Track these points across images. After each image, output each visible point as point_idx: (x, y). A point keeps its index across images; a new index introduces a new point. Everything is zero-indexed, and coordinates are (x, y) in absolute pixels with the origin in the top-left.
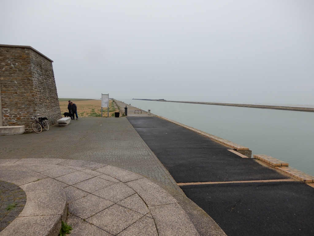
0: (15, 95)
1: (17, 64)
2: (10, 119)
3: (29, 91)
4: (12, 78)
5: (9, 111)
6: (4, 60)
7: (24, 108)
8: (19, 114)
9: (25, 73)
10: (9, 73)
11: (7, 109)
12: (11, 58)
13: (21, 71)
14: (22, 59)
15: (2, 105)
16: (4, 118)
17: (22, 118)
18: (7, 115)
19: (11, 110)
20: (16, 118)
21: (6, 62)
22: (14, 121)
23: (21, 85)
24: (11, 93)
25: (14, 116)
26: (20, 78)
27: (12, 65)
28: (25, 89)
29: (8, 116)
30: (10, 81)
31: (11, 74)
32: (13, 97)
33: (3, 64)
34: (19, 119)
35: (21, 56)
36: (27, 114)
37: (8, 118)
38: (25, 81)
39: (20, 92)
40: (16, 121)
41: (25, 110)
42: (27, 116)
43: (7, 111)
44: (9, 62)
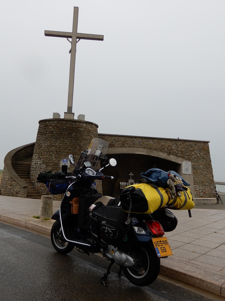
0: (201, 176)
1: (201, 153)
2: (199, 193)
3: (210, 173)
4: (199, 163)
5: (198, 187)
6: (193, 150)
7: (207, 185)
8: (204, 189)
9: (207, 160)
10: (197, 160)
11: (197, 186)
12: (198, 149)
13: (204, 158)
14: (205, 150)
15: (194, 182)
16: (196, 192)
17: (207, 192)
18: (197, 189)
19: (199, 186)
20: (203, 192)
21: (195, 152)
22: (202, 194)
23: (205, 169)
24: (199, 174)
25: (201, 191)
26: (204, 164)
27: (198, 155)
28: (207, 172)
29: (198, 191)
30: (198, 166)
31: (198, 160)
32: (200, 177)
33: (193, 153)
34: (204, 193)
35: (204, 148)
36: (209, 190)
37: (198, 192)
38: (207, 166)
39: (204, 174)
40: (203, 194)
41: (208, 187)
42: (210, 191)
43: (197, 187)
44: (197, 152)
